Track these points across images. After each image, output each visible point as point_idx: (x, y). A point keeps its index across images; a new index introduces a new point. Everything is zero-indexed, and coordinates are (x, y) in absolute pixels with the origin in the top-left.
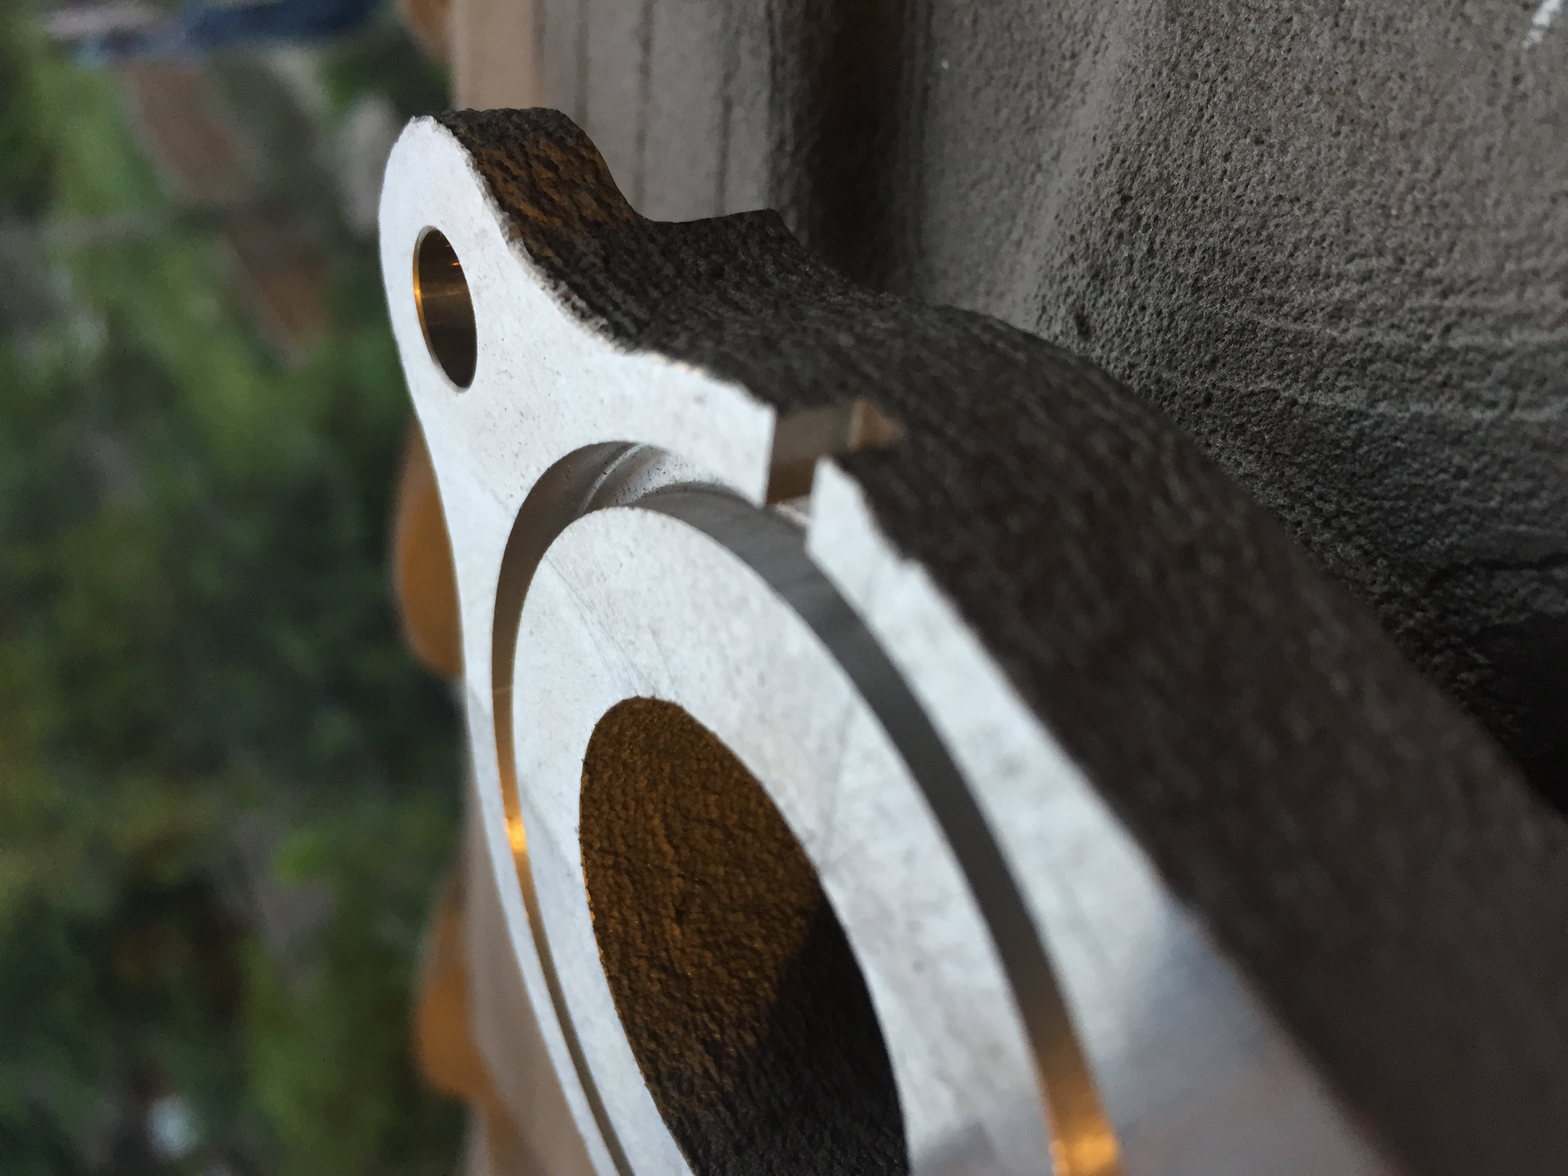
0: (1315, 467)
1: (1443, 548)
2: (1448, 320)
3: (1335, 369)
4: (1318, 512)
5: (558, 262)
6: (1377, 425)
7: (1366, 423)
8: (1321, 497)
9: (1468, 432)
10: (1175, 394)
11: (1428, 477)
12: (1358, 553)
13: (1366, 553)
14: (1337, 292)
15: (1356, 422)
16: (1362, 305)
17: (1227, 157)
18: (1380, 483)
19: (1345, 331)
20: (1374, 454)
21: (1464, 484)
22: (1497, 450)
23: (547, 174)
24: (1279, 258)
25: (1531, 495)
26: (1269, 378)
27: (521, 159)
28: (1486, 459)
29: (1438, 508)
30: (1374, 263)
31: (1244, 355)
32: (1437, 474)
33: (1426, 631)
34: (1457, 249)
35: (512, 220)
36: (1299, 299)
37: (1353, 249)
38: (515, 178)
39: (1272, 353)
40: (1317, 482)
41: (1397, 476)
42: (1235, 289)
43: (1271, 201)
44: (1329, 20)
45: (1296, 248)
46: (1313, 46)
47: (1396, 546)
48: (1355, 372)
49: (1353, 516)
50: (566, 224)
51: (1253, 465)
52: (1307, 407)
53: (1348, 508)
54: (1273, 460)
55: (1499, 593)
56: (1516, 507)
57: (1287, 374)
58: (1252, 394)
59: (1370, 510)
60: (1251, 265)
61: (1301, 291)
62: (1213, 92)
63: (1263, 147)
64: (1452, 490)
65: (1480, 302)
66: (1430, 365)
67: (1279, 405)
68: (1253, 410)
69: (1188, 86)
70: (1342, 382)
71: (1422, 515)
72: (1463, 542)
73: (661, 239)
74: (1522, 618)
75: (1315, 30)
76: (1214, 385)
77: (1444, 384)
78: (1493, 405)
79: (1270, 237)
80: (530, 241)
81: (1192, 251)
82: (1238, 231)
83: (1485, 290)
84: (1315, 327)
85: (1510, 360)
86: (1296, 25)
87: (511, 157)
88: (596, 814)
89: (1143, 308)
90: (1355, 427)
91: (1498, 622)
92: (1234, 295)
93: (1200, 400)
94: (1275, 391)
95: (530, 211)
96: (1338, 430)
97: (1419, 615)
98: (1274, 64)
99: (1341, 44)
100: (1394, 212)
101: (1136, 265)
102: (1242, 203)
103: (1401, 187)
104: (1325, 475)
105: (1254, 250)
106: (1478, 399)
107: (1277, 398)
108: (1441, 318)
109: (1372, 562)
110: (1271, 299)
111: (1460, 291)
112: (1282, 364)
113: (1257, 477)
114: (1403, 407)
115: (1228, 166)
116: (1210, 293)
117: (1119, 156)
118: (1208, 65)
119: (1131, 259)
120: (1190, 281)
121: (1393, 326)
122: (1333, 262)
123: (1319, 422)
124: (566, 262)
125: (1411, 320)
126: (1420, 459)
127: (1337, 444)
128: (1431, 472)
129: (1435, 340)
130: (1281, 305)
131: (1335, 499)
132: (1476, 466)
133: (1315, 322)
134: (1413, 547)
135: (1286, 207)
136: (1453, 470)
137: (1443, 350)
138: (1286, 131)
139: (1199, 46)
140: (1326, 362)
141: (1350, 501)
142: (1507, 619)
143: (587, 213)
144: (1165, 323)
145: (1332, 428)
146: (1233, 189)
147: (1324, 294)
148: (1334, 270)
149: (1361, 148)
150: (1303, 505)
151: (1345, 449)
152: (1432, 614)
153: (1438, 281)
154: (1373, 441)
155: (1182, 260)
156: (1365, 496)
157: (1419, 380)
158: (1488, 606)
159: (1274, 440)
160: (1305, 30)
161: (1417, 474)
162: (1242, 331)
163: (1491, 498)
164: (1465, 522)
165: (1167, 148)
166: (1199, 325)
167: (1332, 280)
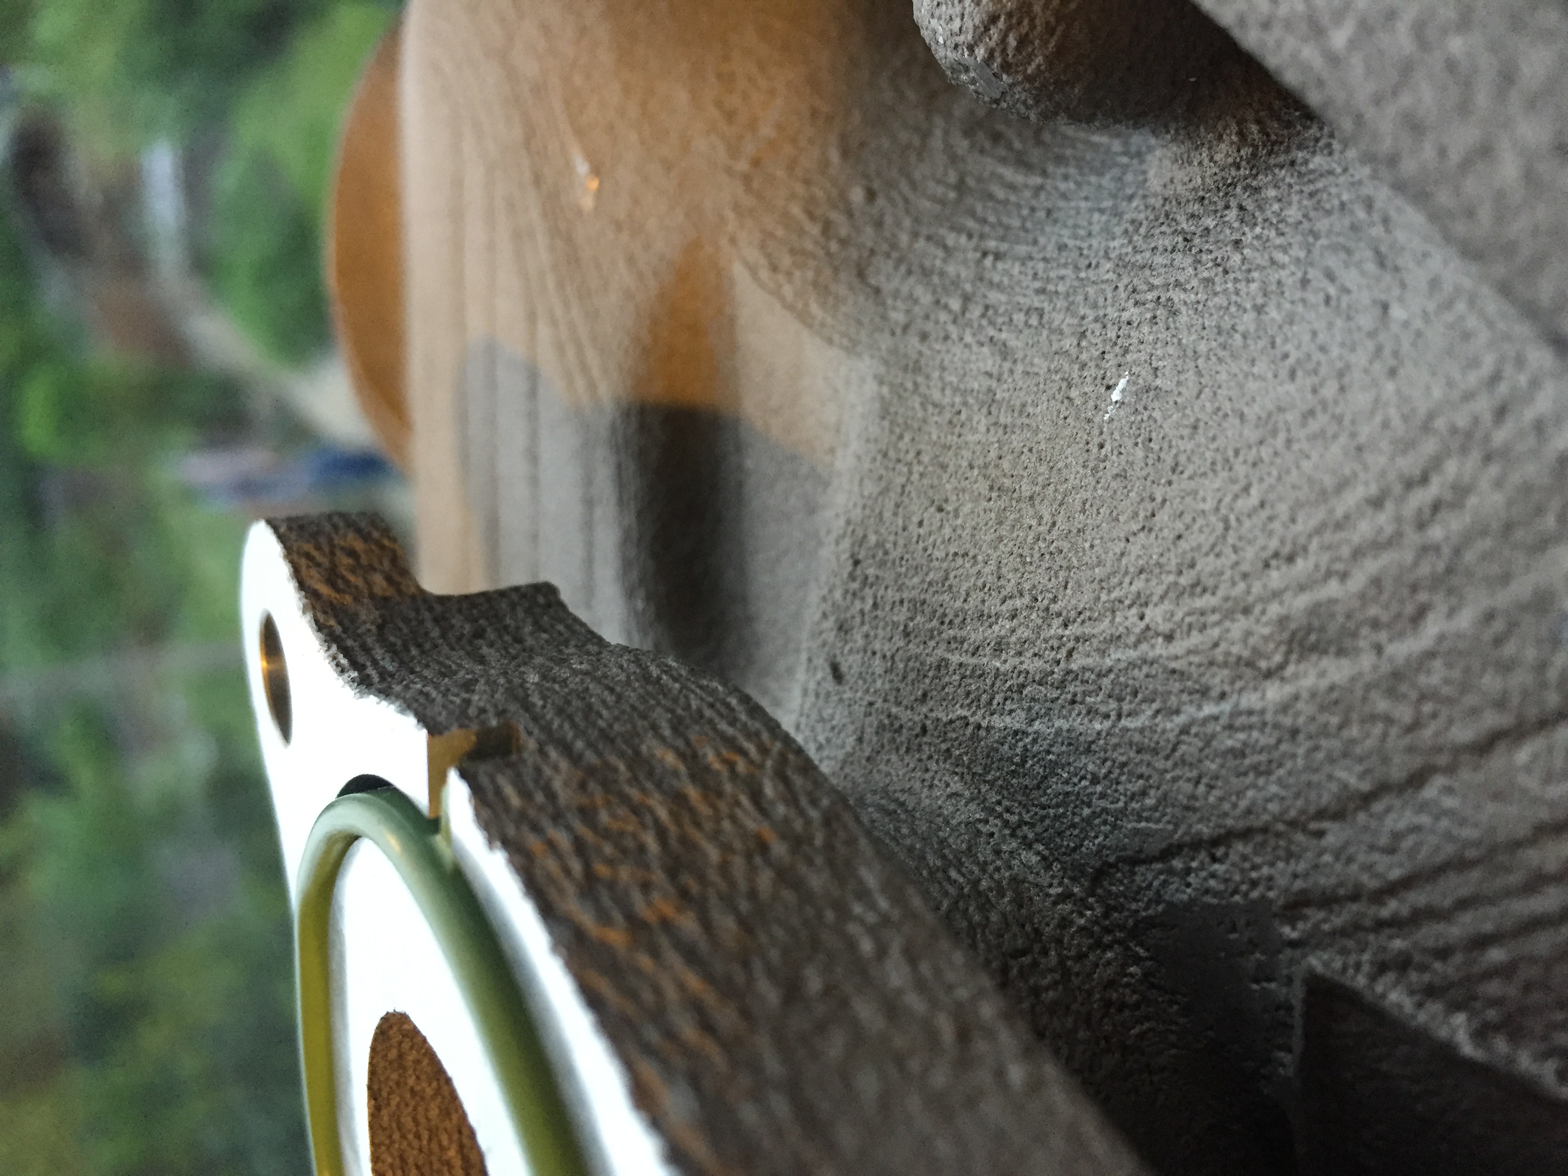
0: (1000, 782)
1: (1094, 848)
2: (1070, 645)
3: (1002, 695)
4: (1006, 823)
5: (338, 629)
6: (1035, 741)
7: (1027, 740)
8: (1008, 810)
9: (1093, 742)
10: (901, 726)
11: (1075, 784)
12: (1039, 858)
13: (1044, 858)
14: (996, 628)
15: (1021, 740)
16: (1013, 639)
17: (920, 524)
18: (1045, 794)
19: (1005, 661)
20: (1037, 768)
21: (1099, 788)
22: (1115, 755)
23: (346, 561)
24: (958, 604)
25: (1144, 793)
26: (962, 706)
27: (327, 549)
28: (1109, 763)
29: (1086, 811)
30: (1018, 603)
31: (943, 688)
32: (1080, 781)
33: (1096, 928)
34: (1069, 586)
35: (306, 598)
36: (973, 636)
37: (1004, 593)
38: (318, 565)
39: (960, 685)
40: (1003, 797)
41: (1055, 786)
42: (932, 631)
43: (950, 557)
44: (984, 410)
45: (968, 595)
46: (974, 430)
47: (1063, 850)
48: (1015, 696)
49: (1032, 825)
50: (356, 599)
51: (958, 785)
52: (988, 729)
53: (1027, 817)
54: (972, 780)
55: (1140, 888)
56: (1135, 805)
57: (972, 702)
58: (951, 722)
59: (1043, 818)
60: (941, 610)
61: (974, 630)
62: (910, 473)
63: (943, 514)
64: (1092, 794)
65: (1088, 630)
66: (1061, 685)
67: (970, 729)
68: (954, 735)
69: (894, 469)
70: (1009, 706)
71: (1077, 820)
72: (1108, 842)
73: (438, 608)
74: (1160, 908)
75: (976, 419)
76: (926, 717)
77: (1073, 702)
78: (1107, 716)
79: (950, 587)
80: (319, 614)
81: (902, 602)
82: (930, 584)
83: (1090, 619)
84: (985, 660)
85: (1112, 676)
86: (963, 416)
87: (318, 548)
88: (387, 1142)
89: (874, 653)
90: (1020, 744)
91: (1144, 914)
92: (932, 638)
93: (918, 730)
94: (966, 717)
95: (324, 590)
96: (1010, 748)
97: (1089, 913)
98: (950, 447)
99: (992, 429)
100: (1028, 559)
101: (867, 618)
102: (932, 561)
103: (1030, 539)
104: (1008, 789)
105: (941, 598)
106: (1097, 712)
107: (967, 724)
108: (1064, 645)
109: (1048, 868)
110: (955, 638)
111: (1074, 621)
112: (968, 694)
113: (961, 795)
114: (1050, 724)
115: (921, 531)
116: (916, 637)
117: (851, 528)
118: (907, 452)
119: (862, 612)
120: (901, 628)
121: (1035, 655)
122: (993, 605)
123: (997, 742)
124: (345, 630)
125: (1046, 649)
126: (1067, 769)
127: (1010, 759)
128: (1076, 780)
129: (1063, 664)
130: (962, 643)
131: (1017, 811)
132: (1103, 771)
133: (985, 656)
134: (1074, 849)
135: (960, 561)
136: (1089, 776)
137: (1069, 672)
138: (958, 500)
139: (901, 437)
140: (995, 689)
141: (1028, 812)
142: (1151, 912)
143: (377, 590)
144: (889, 664)
145: (1006, 747)
146: (925, 550)
147: (990, 631)
148: (993, 612)
149: (1004, 509)
150: (996, 818)
151: (1017, 765)
152: (1099, 911)
153: (1059, 614)
154: (1034, 757)
155: (896, 610)
156: (1036, 806)
157: (1057, 699)
158: (1135, 900)
159: (971, 761)
160: (970, 419)
161: (1067, 782)
162: (939, 668)
163: (1118, 800)
164: (1105, 822)
165: (881, 519)
166: (911, 664)
167: (993, 619)
